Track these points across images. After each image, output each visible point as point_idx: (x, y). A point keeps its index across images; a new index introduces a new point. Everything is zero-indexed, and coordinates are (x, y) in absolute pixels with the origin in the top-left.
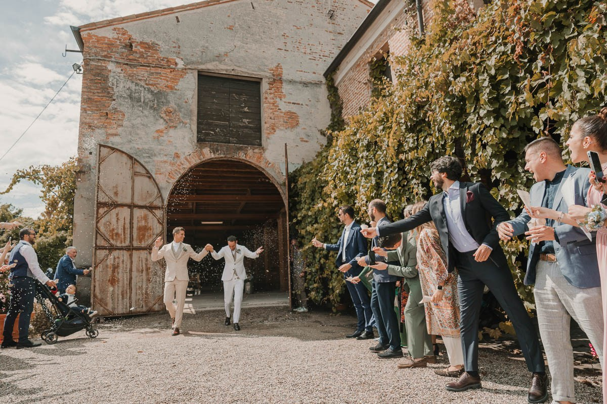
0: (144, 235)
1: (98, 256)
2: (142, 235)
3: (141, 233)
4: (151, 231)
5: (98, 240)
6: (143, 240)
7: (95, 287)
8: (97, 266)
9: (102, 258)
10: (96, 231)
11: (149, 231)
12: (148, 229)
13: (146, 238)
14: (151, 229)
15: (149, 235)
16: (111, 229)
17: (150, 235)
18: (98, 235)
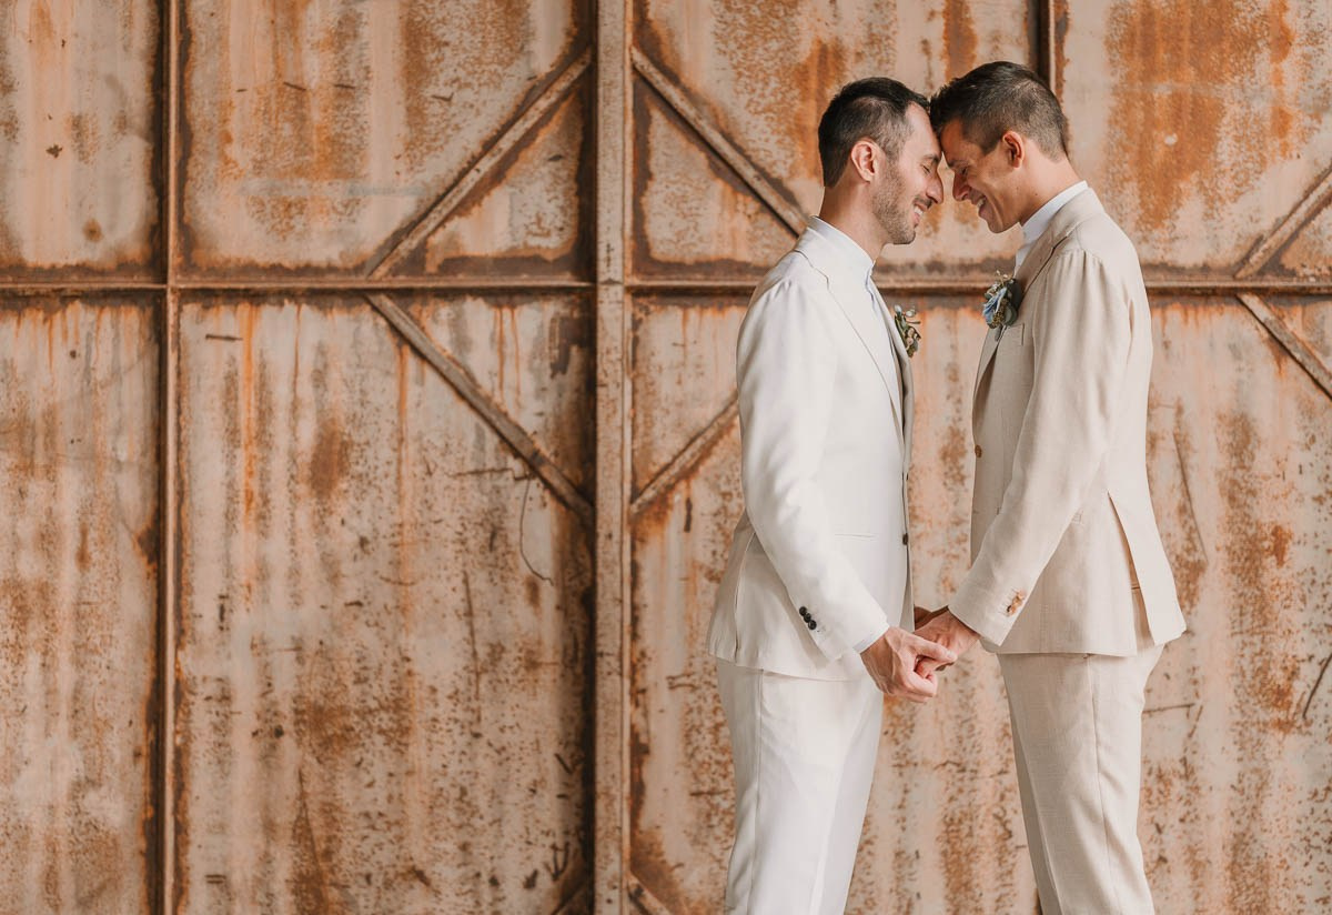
0: (1198, 121)
1: (666, 386)
2: (1176, 121)
3: (1162, 90)
4: (1289, 66)
5: (655, 199)
6: (1188, 185)
7: (640, 751)
8: (661, 504)
9: (705, 413)
10: (640, 78)
11: (1263, 62)
12: (1247, 43)
13: (1226, 150)
14: (1283, 43)
15: (1262, 107)
16: (805, 49)
17: (1281, 122)
18: (659, 124)
